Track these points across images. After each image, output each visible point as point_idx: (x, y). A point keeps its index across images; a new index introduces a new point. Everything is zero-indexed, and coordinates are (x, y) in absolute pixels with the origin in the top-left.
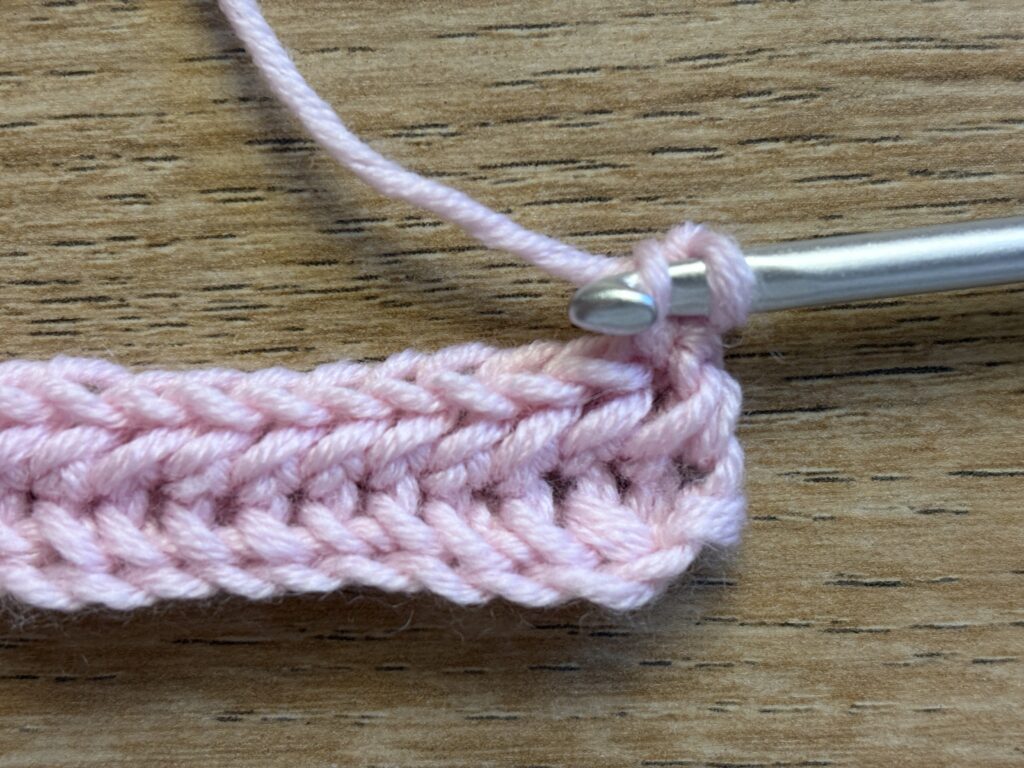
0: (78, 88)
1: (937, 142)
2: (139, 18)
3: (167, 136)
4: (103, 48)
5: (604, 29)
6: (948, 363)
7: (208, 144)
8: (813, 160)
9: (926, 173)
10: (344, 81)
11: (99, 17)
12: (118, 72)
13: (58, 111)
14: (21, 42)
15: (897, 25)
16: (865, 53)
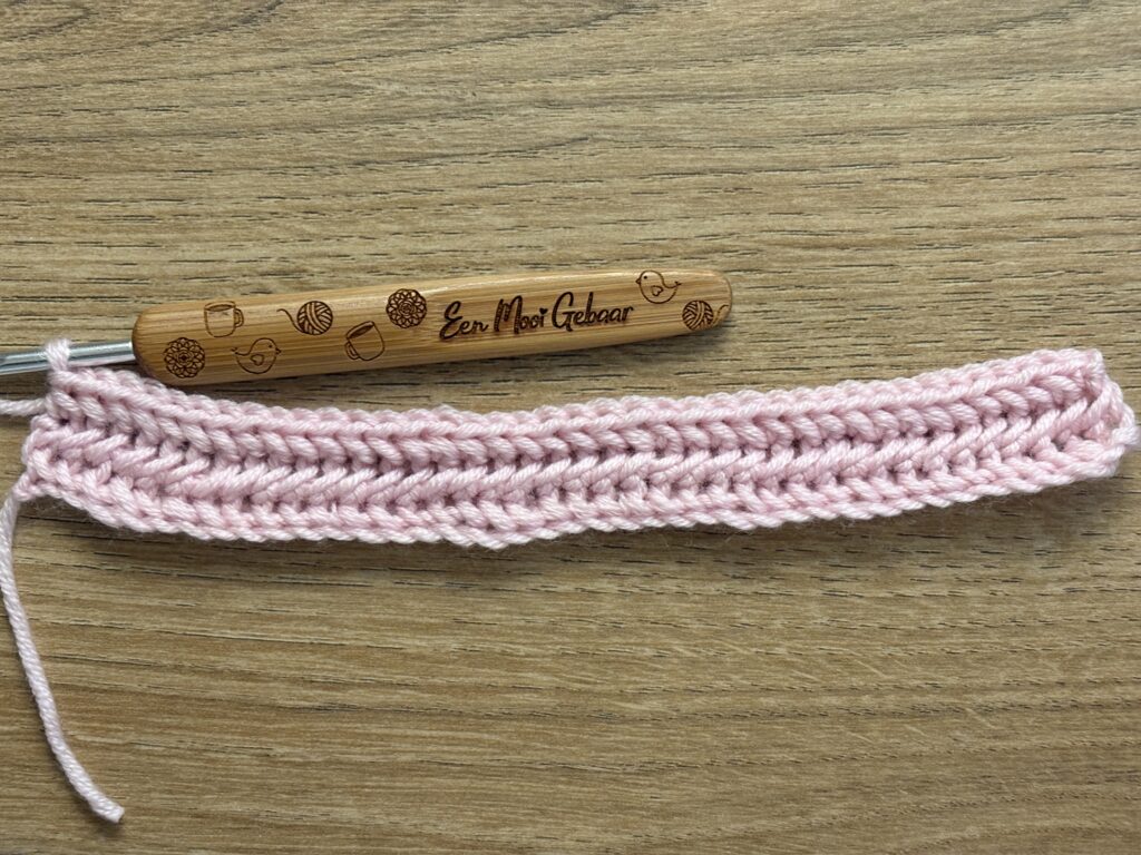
0: (453, 239)
1: (806, 274)
2: (479, 212)
3: (489, 261)
4: (464, 224)
5: (669, 223)
6: (809, 366)
7: (505, 264)
8: (755, 280)
9: (802, 287)
10: (562, 240)
11: (463, 211)
12: (469, 234)
13: (444, 248)
14: (430, 220)
15: (792, 225)
16: (777, 236)
